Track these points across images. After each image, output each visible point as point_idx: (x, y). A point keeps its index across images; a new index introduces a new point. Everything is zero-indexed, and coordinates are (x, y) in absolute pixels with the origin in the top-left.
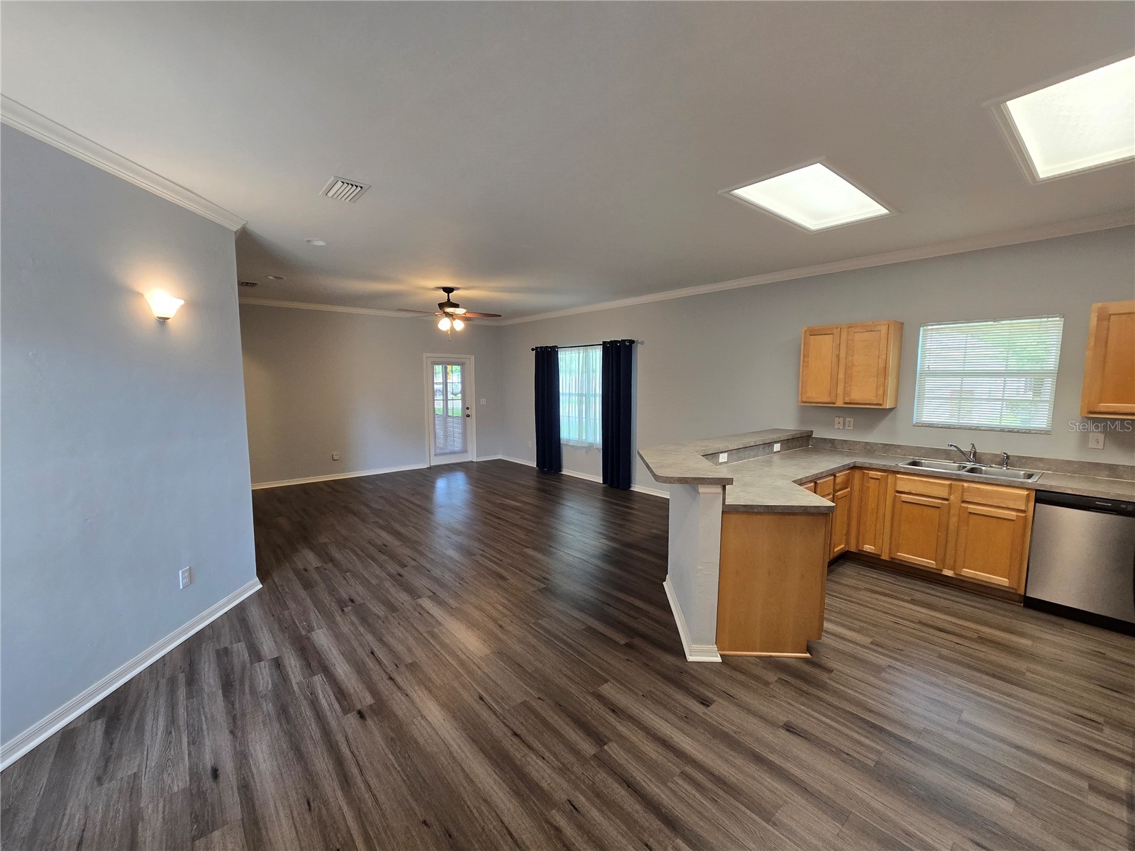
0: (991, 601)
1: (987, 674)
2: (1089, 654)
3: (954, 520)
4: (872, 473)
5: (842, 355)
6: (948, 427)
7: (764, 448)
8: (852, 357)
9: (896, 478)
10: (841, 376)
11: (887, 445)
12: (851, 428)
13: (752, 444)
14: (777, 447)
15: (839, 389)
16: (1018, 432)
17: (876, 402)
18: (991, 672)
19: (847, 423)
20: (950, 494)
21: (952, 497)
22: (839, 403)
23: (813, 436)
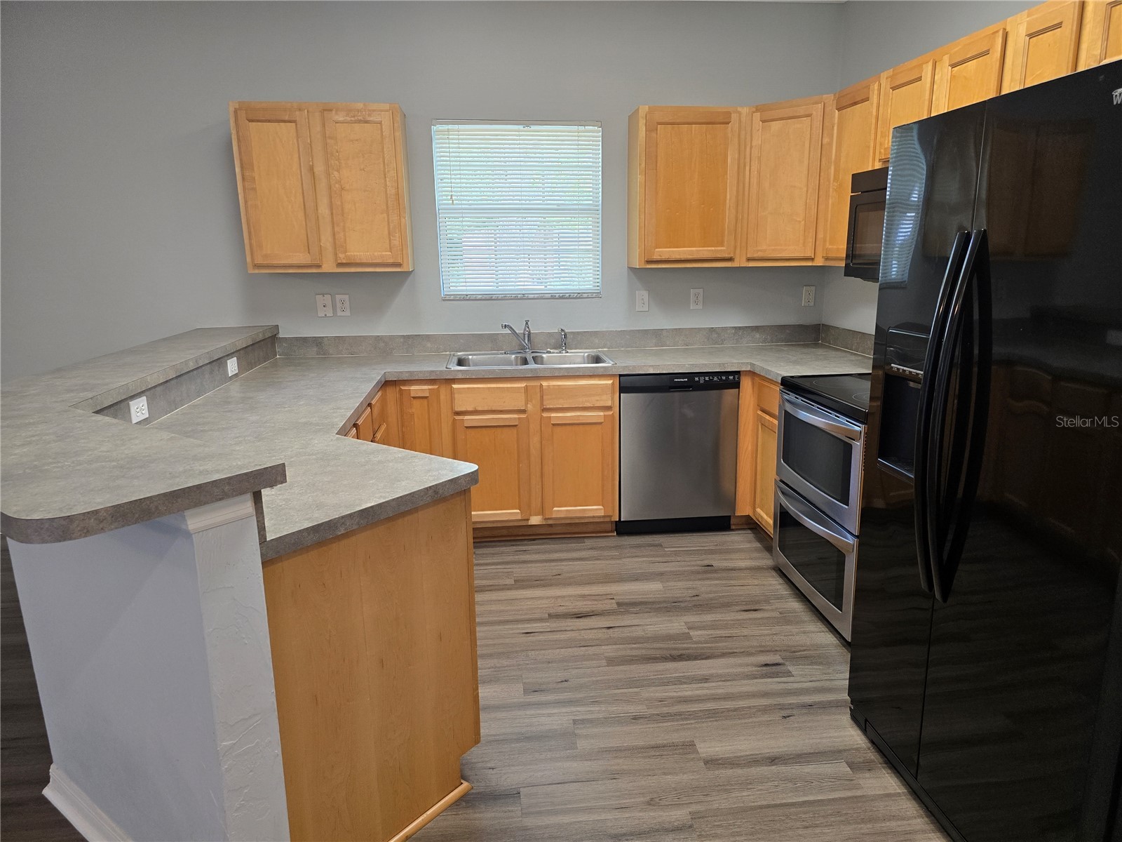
0: (589, 543)
1: (665, 659)
2: (698, 573)
3: (535, 441)
4: (415, 389)
5: (319, 169)
6: (489, 298)
7: (211, 372)
8: (338, 171)
9: (452, 392)
10: (324, 210)
11: (409, 337)
12: (348, 313)
13: (192, 366)
14: (232, 366)
15: (323, 238)
16: (569, 298)
17: (391, 261)
18: (667, 653)
19: (339, 305)
20: (526, 404)
21: (530, 406)
22: (329, 267)
23: (281, 335)
